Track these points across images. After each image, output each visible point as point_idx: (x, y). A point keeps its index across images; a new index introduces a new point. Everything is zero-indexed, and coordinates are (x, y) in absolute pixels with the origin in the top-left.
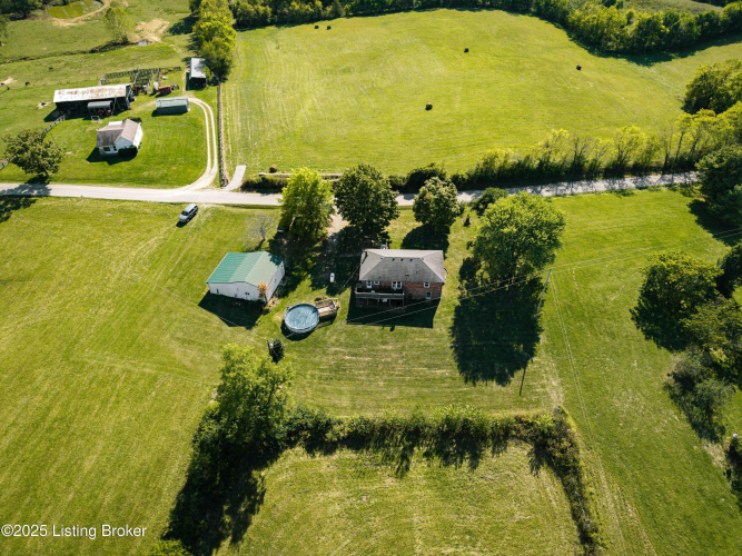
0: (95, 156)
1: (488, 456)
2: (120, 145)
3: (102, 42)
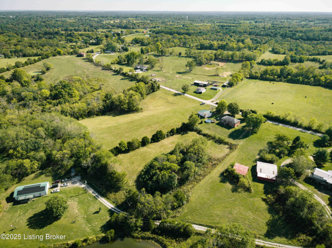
0: (195, 92)
1: (222, 145)
2: (200, 91)
3: (212, 74)
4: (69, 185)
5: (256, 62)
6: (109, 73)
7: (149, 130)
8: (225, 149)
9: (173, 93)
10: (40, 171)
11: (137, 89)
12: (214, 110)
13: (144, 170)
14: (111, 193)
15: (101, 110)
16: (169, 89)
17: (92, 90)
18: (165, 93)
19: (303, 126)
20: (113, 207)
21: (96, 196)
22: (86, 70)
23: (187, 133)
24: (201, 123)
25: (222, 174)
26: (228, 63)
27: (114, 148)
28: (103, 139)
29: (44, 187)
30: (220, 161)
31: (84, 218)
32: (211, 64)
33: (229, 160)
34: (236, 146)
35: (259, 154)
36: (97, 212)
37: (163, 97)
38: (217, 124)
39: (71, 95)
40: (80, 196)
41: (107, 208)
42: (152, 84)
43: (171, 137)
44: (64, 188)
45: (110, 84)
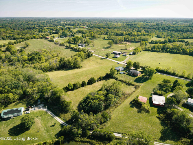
0: (113, 57)
1: (130, 86)
2: (116, 57)
3: (123, 49)
4: (37, 109)
5: (148, 42)
6: (63, 48)
7: (86, 77)
8: (132, 88)
9: (100, 58)
10: (19, 101)
11: (79, 55)
12: (125, 67)
13: (83, 100)
14: (62, 114)
15: (57, 67)
16: (98, 56)
17: (52, 57)
18: (96, 58)
19: (179, 75)
20: (63, 122)
21: (53, 116)
22: (49, 46)
23: (109, 79)
24: (118, 74)
25: (131, 103)
26: (132, 43)
27: (65, 87)
28: (58, 83)
29: (21, 110)
30: (129, 95)
31: (44, 129)
32: (122, 43)
33: (135, 95)
34: (139, 86)
35: (153, 91)
36: (53, 126)
37: (95, 60)
38: (127, 74)
39: (40, 59)
40: (43, 116)
41: (60, 123)
42: (88, 53)
43: (99, 82)
44: (33, 111)
45: (64, 53)
